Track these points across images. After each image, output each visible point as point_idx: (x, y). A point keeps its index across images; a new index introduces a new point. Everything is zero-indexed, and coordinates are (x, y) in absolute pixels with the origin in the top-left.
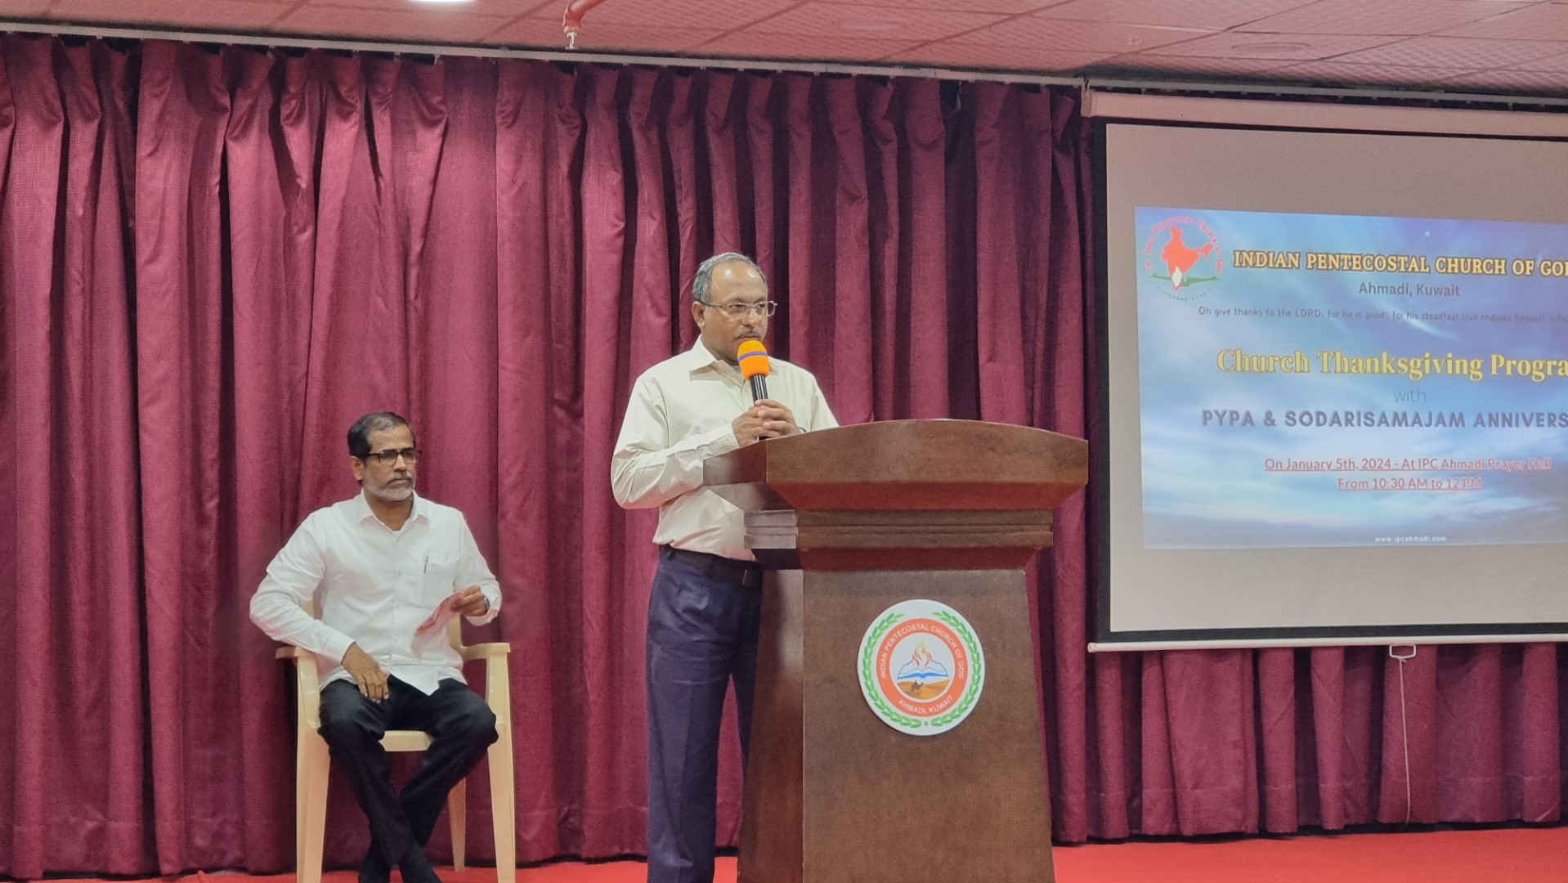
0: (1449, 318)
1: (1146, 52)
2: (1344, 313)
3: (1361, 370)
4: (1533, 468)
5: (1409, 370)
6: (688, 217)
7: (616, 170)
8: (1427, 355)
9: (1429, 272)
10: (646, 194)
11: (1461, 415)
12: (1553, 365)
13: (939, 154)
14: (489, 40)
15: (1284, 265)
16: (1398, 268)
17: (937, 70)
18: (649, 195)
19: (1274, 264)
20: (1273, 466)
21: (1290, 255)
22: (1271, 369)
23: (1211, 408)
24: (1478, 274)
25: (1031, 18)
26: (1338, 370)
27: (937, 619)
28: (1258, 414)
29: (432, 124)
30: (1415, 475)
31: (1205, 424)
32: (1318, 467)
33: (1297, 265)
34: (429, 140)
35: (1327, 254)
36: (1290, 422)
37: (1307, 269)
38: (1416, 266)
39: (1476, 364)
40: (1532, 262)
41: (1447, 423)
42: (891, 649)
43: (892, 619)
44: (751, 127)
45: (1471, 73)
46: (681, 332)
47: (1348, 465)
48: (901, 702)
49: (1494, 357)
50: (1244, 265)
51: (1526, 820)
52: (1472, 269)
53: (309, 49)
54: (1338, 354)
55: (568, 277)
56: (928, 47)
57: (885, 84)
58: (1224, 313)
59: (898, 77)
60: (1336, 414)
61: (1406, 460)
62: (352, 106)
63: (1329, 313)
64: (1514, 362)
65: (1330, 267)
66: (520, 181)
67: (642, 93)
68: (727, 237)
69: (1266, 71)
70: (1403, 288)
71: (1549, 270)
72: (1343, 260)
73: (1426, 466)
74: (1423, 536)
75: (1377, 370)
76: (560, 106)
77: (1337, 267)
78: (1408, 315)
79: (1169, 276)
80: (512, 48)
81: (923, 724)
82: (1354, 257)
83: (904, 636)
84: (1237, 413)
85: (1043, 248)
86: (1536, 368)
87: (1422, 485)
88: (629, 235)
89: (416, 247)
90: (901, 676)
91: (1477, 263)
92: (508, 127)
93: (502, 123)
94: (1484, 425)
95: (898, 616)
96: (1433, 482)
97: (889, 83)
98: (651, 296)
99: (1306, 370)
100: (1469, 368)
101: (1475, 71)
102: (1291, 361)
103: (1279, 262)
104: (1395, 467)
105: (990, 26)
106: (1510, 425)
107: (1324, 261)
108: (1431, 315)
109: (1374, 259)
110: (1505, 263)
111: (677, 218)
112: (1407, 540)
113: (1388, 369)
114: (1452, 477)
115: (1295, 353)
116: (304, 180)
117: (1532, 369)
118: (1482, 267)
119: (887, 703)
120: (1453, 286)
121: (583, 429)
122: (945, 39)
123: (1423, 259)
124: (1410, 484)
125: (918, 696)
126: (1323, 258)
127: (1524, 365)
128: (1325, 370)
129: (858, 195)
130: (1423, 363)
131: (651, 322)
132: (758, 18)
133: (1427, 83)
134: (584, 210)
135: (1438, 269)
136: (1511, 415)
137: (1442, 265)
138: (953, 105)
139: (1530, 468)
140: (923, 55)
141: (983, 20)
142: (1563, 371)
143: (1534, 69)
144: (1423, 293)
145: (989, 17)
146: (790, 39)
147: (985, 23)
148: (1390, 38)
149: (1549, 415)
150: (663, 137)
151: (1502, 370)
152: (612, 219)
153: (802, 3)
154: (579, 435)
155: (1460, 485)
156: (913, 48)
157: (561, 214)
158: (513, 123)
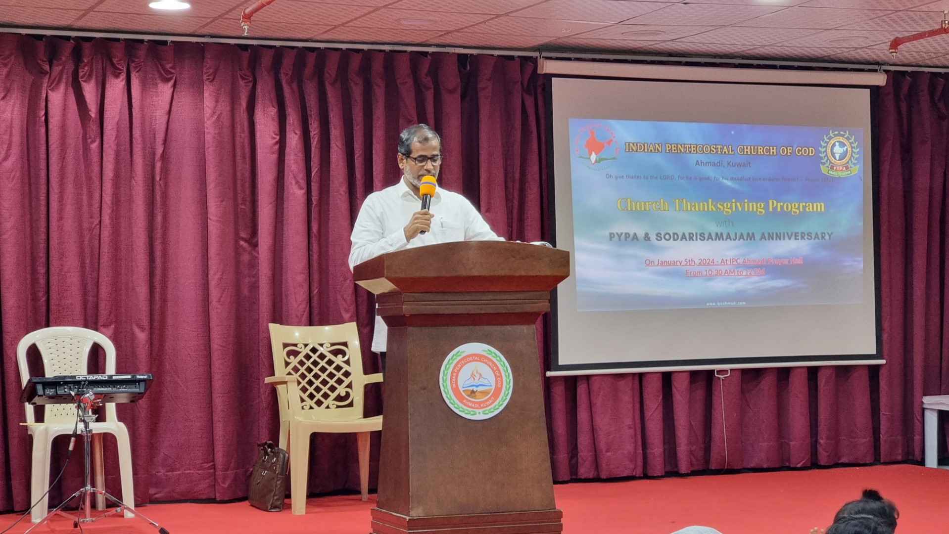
1: (574, 37)
2: (687, 178)
3: (697, 209)
4: (793, 262)
5: (724, 210)
6: (315, 133)
7: (274, 107)
8: (734, 201)
9: (734, 154)
10: (291, 120)
11: (753, 234)
12: (803, 205)
13: (457, 96)
14: (199, 32)
15: (653, 151)
16: (717, 152)
17: (456, 49)
18: (293, 120)
19: (648, 150)
20: (649, 263)
22: (648, 209)
23: (614, 232)
24: (761, 155)
25: (508, 17)
26: (685, 209)
28: (641, 234)
29: (168, 80)
30: (727, 268)
31: (611, 240)
32: (674, 263)
33: (660, 151)
34: (166, 90)
35: (677, 144)
36: (659, 238)
37: (666, 152)
38: (726, 151)
39: (760, 205)
40: (791, 148)
41: (745, 238)
42: (459, 371)
43: (459, 354)
44: (350, 81)
45: (757, 48)
46: (313, 198)
47: (691, 262)
48: (465, 401)
49: (771, 202)
50: (631, 150)
51: (792, 466)
52: (757, 152)
53: (95, 38)
54: (684, 200)
55: (248, 167)
56: (450, 35)
57: (427, 57)
58: (620, 178)
59: (433, 52)
60: (684, 234)
61: (723, 259)
62: (120, 70)
63: (679, 177)
64: (782, 204)
65: (679, 152)
66: (218, 113)
67: (288, 62)
68: (337, 144)
69: (641, 48)
70: (720, 163)
71: (800, 153)
72: (686, 148)
73: (735, 263)
74: (733, 302)
75: (706, 209)
76: (241, 70)
77: (683, 151)
78: (723, 178)
79: (588, 157)
80: (212, 37)
81: (478, 413)
82: (692, 146)
84: (629, 234)
85: (517, 147)
86: (794, 208)
87: (732, 273)
88: (282, 143)
89: (160, 151)
90: (464, 386)
91: (761, 149)
92: (210, 82)
93: (207, 79)
95: (463, 352)
96: (738, 271)
97: (429, 57)
98: (295, 177)
99: (667, 209)
100: (757, 208)
102: (658, 204)
103: (650, 149)
104: (717, 264)
105: (485, 22)
106: (780, 239)
107: (675, 148)
108: (735, 179)
109: (703, 147)
110: (776, 149)
111: (309, 133)
112: (724, 304)
113: (712, 209)
114: (749, 268)
115: (660, 200)
116: (93, 112)
117: (792, 208)
118: (763, 151)
120: (747, 161)
121: (258, 253)
122: (460, 29)
123: (730, 147)
124: (725, 273)
125: (475, 397)
126: (674, 147)
127: (787, 205)
128: (677, 209)
129: (411, 119)
130: (731, 205)
131: (296, 193)
132: (353, 18)
133: (731, 54)
134: (256, 129)
135: (739, 152)
136: (780, 233)
137: (741, 150)
138: (465, 68)
139: (791, 263)
140: (448, 40)
141: (480, 19)
142: (809, 209)
143: (790, 45)
144: (730, 166)
145: (484, 16)
146: (372, 30)
147: (482, 20)
148: (710, 27)
149: (802, 233)
150: (300, 87)
151: (775, 209)
152: (272, 134)
153: (378, 9)
154: (256, 257)
155: (753, 273)
156: (442, 35)
157: (243, 132)
158: (213, 79)
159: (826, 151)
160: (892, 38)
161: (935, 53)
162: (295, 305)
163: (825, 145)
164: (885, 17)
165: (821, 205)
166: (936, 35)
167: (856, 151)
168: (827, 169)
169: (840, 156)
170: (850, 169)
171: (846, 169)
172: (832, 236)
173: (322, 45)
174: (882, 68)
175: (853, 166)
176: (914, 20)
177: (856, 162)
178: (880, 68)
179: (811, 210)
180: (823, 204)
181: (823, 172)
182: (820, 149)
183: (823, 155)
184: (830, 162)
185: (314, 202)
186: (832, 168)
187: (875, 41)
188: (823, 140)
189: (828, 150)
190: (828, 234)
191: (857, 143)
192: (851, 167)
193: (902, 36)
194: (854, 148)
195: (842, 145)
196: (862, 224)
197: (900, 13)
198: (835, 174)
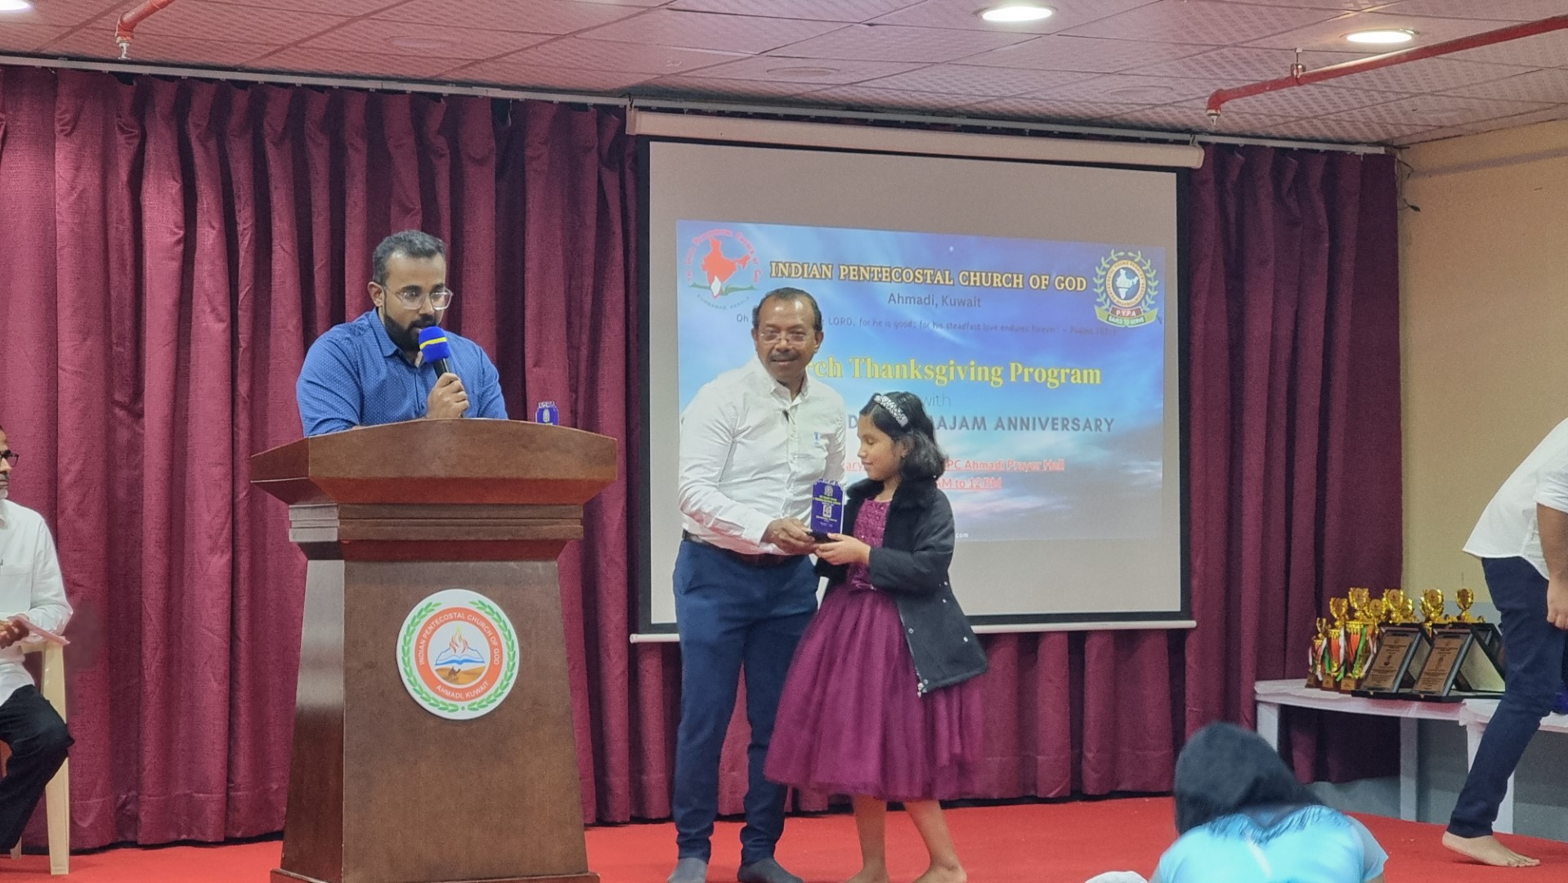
0: (971, 328)
1: (684, 74)
2: (874, 322)
3: (890, 376)
4: (1048, 468)
5: (934, 377)
6: (246, 227)
7: (177, 182)
8: (952, 362)
9: (953, 285)
10: (205, 203)
11: (983, 419)
12: (1066, 373)
13: (490, 171)
14: (46, 50)
15: (818, 276)
17: (488, 89)
18: (208, 204)
19: (809, 275)
21: (824, 267)
24: (998, 287)
25: (576, 39)
26: (869, 376)
27: (474, 608)
33: (830, 276)
35: (858, 266)
37: (839, 279)
38: (941, 279)
39: (996, 370)
40: (1047, 277)
41: (970, 426)
42: (430, 637)
43: (430, 608)
44: (308, 140)
45: (991, 101)
46: (240, 336)
48: (439, 687)
49: (1013, 365)
50: (780, 275)
51: (1039, 796)
52: (992, 283)
54: (869, 360)
55: (128, 281)
56: (478, 66)
57: (440, 101)
59: (451, 95)
63: (860, 321)
64: (1031, 370)
65: (862, 278)
66: (80, 188)
67: (200, 104)
68: (285, 246)
69: (799, 95)
70: (929, 298)
71: (1063, 285)
72: (874, 272)
75: (905, 376)
76: (120, 117)
77: (868, 278)
78: (934, 324)
79: (708, 285)
80: (70, 58)
81: (460, 708)
82: (884, 270)
83: (442, 624)
85: (589, 260)
86: (1051, 375)
87: (947, 485)
88: (189, 243)
90: (438, 662)
91: (997, 277)
92: (66, 135)
93: (62, 131)
94: (1004, 429)
95: (435, 605)
96: (957, 482)
97: (442, 100)
98: (210, 302)
99: (839, 375)
100: (990, 375)
101: (994, 98)
102: (824, 366)
103: (813, 273)
105: (536, 46)
106: (1028, 428)
107: (856, 273)
108: (955, 326)
109: (902, 271)
110: (1023, 278)
111: (236, 227)
113: (915, 376)
114: (975, 477)
115: (828, 358)
117: (1047, 376)
118: (1001, 281)
119: (426, 689)
120: (975, 297)
121: (143, 429)
122: (495, 58)
123: (947, 273)
125: (455, 681)
126: (854, 270)
127: (1040, 372)
128: (857, 375)
129: (412, 206)
130: (948, 371)
131: (210, 327)
132: (313, 33)
133: (950, 109)
134: (144, 218)
135: (961, 282)
136: (1028, 419)
137: (965, 278)
138: (504, 121)
139: (1045, 469)
140: (475, 74)
141: (530, 40)
142: (1076, 379)
143: (1047, 98)
144: (947, 305)
145: (535, 37)
146: (345, 55)
147: (532, 43)
148: (913, 65)
149: (1063, 419)
150: (221, 148)
151: (1020, 377)
152: (172, 226)
153: (354, 19)
154: (139, 434)
155: (982, 485)
156: (463, 67)
157: (121, 221)
158: (72, 132)
159: (1104, 284)
160: (1213, 91)
161: (1282, 116)
162: (207, 518)
163: (1104, 273)
164: (1199, 57)
165: (1095, 374)
166: (1284, 87)
167: (1154, 284)
168: (1106, 314)
169: (1127, 293)
170: (1143, 314)
171: (1137, 315)
172: (1111, 427)
173: (261, 78)
174: (1195, 141)
175: (1148, 309)
176: (1247, 63)
177: (1153, 302)
178: (1194, 139)
179: (1080, 382)
180: (1098, 372)
181: (1099, 318)
182: (1094, 279)
183: (1099, 291)
184: (1112, 303)
185: (243, 345)
186: (1114, 311)
187: (1186, 95)
188: (1100, 265)
189: (1107, 282)
190: (1106, 421)
191: (1155, 271)
192: (1145, 311)
193: (1227, 88)
194: (1150, 279)
195: (1131, 274)
196: (1162, 405)
197: (1225, 51)
198: (1117, 321)
